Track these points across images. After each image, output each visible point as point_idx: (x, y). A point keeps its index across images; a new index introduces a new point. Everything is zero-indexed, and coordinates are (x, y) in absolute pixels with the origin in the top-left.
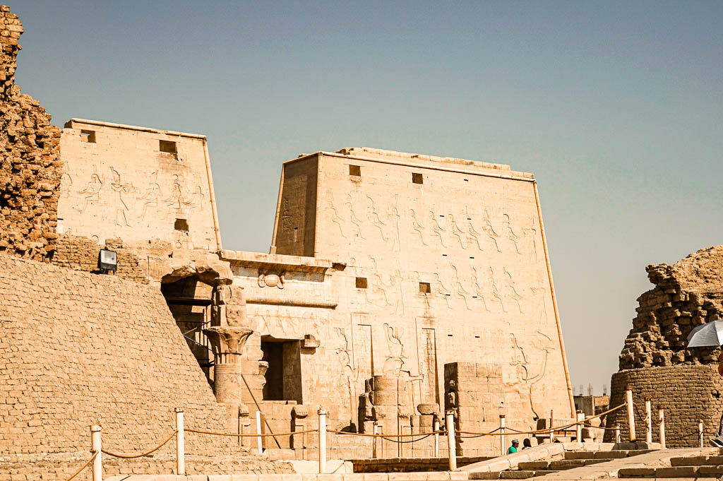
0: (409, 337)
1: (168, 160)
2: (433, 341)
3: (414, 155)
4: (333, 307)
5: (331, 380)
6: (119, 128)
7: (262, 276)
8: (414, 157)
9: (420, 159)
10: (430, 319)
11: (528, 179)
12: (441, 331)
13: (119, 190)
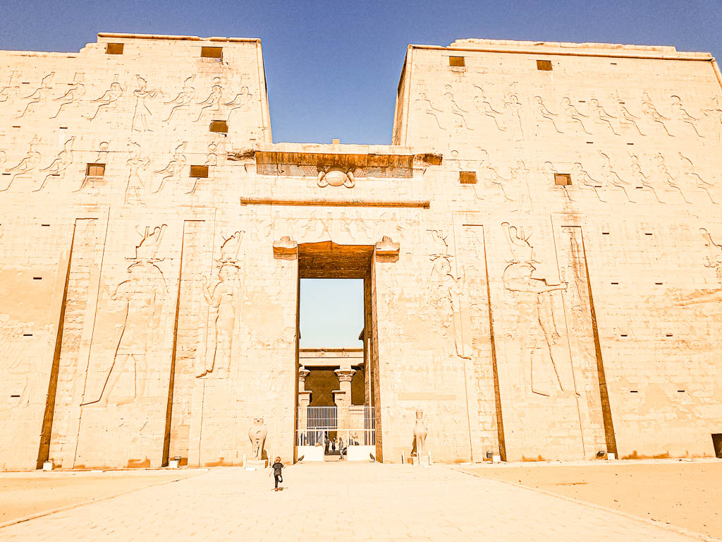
0: (543, 238)
1: (210, 65)
2: (579, 241)
3: (539, 42)
4: (426, 206)
5: (421, 293)
6: (153, 38)
7: (321, 174)
8: (538, 44)
9: (547, 46)
10: (573, 215)
11: (703, 58)
12: (591, 230)
13: (144, 96)
